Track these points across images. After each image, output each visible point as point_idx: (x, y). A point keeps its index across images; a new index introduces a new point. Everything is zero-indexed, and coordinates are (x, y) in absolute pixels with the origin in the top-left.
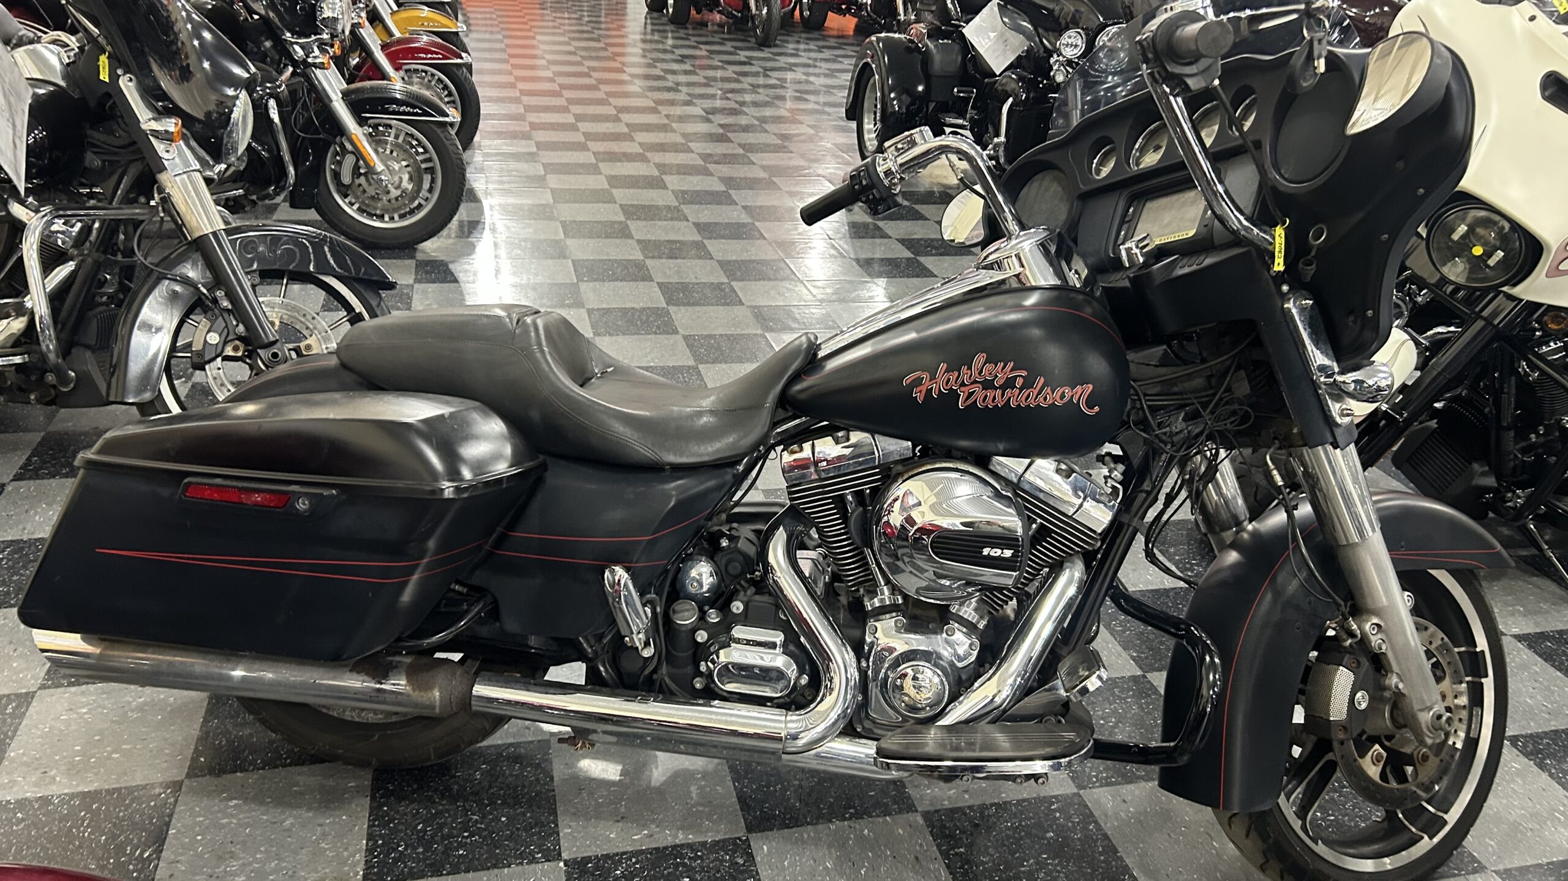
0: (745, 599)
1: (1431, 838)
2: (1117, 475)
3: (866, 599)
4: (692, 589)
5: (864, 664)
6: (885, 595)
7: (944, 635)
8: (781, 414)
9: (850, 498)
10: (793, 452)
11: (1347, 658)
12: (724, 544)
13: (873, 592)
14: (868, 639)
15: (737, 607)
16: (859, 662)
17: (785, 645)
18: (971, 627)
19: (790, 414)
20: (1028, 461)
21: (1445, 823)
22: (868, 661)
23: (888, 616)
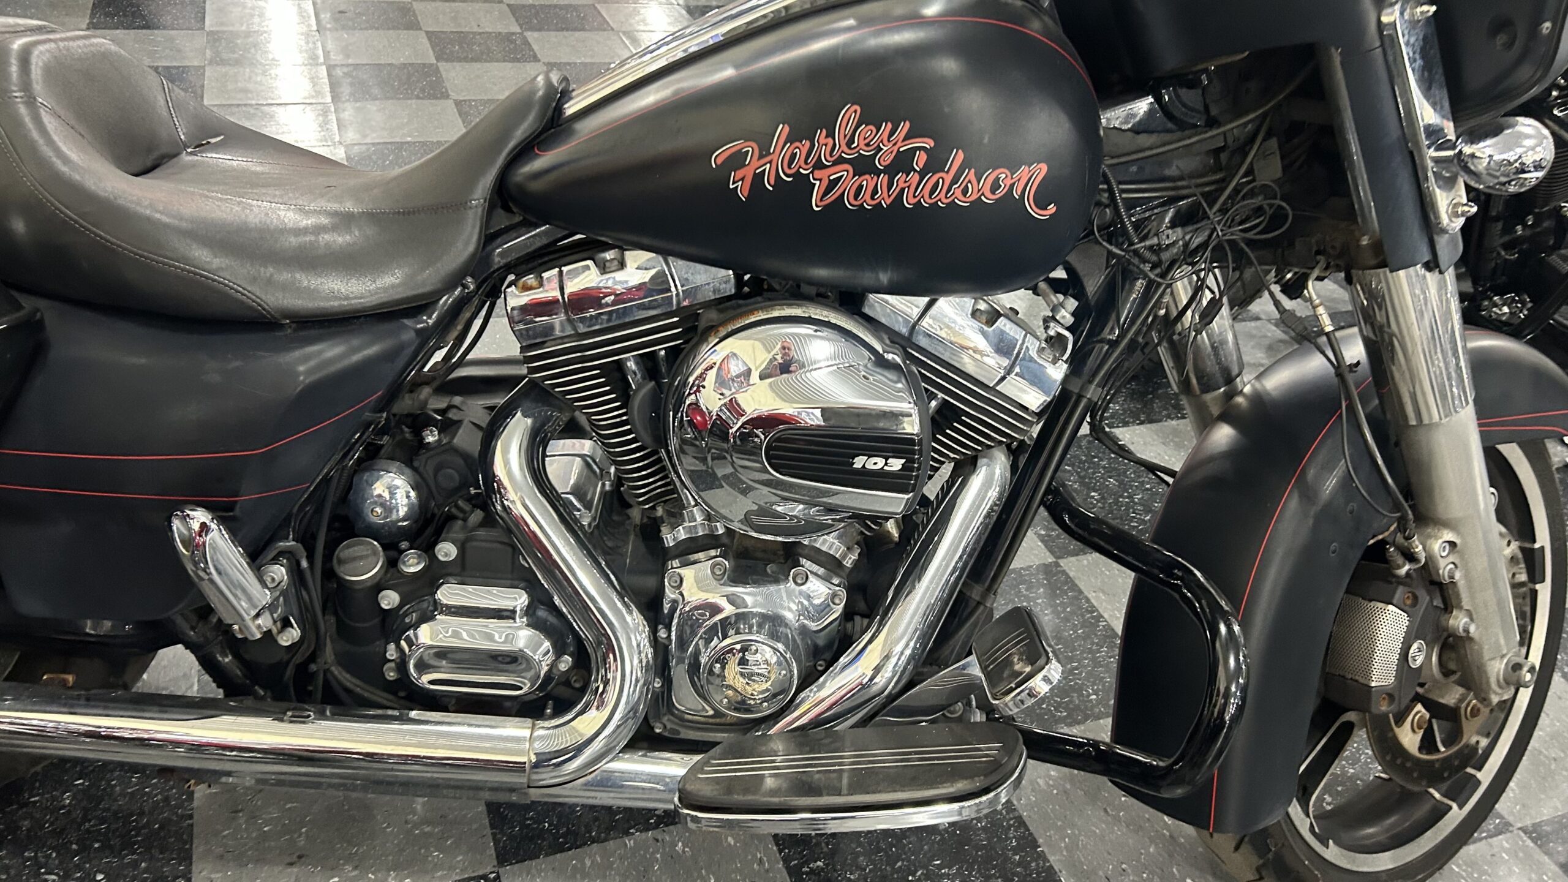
0: (461, 536)
1: (1461, 807)
2: (1066, 316)
3: (664, 530)
4: (376, 515)
5: (662, 634)
6: (694, 523)
7: (791, 584)
8: (502, 220)
9: (631, 365)
10: (527, 288)
11: (1400, 592)
12: (430, 439)
13: (677, 514)
14: (670, 594)
15: (447, 551)
16: (654, 632)
17: (529, 611)
18: (832, 565)
19: (518, 219)
20: (926, 299)
21: (1479, 783)
22: (668, 628)
23: (701, 555)
